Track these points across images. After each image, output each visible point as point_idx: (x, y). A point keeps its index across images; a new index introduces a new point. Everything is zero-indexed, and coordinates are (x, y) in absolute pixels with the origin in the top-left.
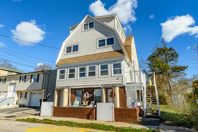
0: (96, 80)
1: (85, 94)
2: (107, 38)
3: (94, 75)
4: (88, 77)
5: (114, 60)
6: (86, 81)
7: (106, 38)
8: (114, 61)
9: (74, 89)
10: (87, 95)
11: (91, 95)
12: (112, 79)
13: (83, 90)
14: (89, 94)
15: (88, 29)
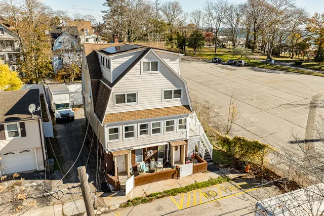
0: (162, 137)
1: (149, 152)
3: (159, 132)
4: (151, 135)
6: (149, 139)
7: (173, 89)
12: (178, 134)
13: (146, 149)
14: (153, 151)
15: (149, 70)
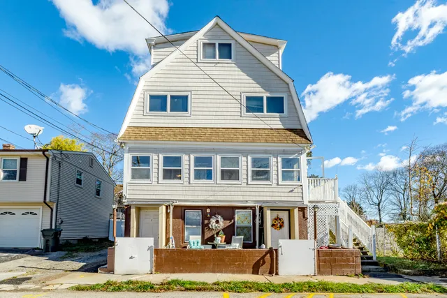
0: (242, 189)
1: (213, 221)
2: (269, 95)
3: (237, 178)
4: (219, 181)
5: (284, 150)
6: (214, 189)
7: (265, 95)
8: (284, 152)
9: (181, 207)
10: (217, 222)
11: (228, 223)
12: (280, 190)
13: (208, 211)
14: (222, 220)
15: (214, 57)
